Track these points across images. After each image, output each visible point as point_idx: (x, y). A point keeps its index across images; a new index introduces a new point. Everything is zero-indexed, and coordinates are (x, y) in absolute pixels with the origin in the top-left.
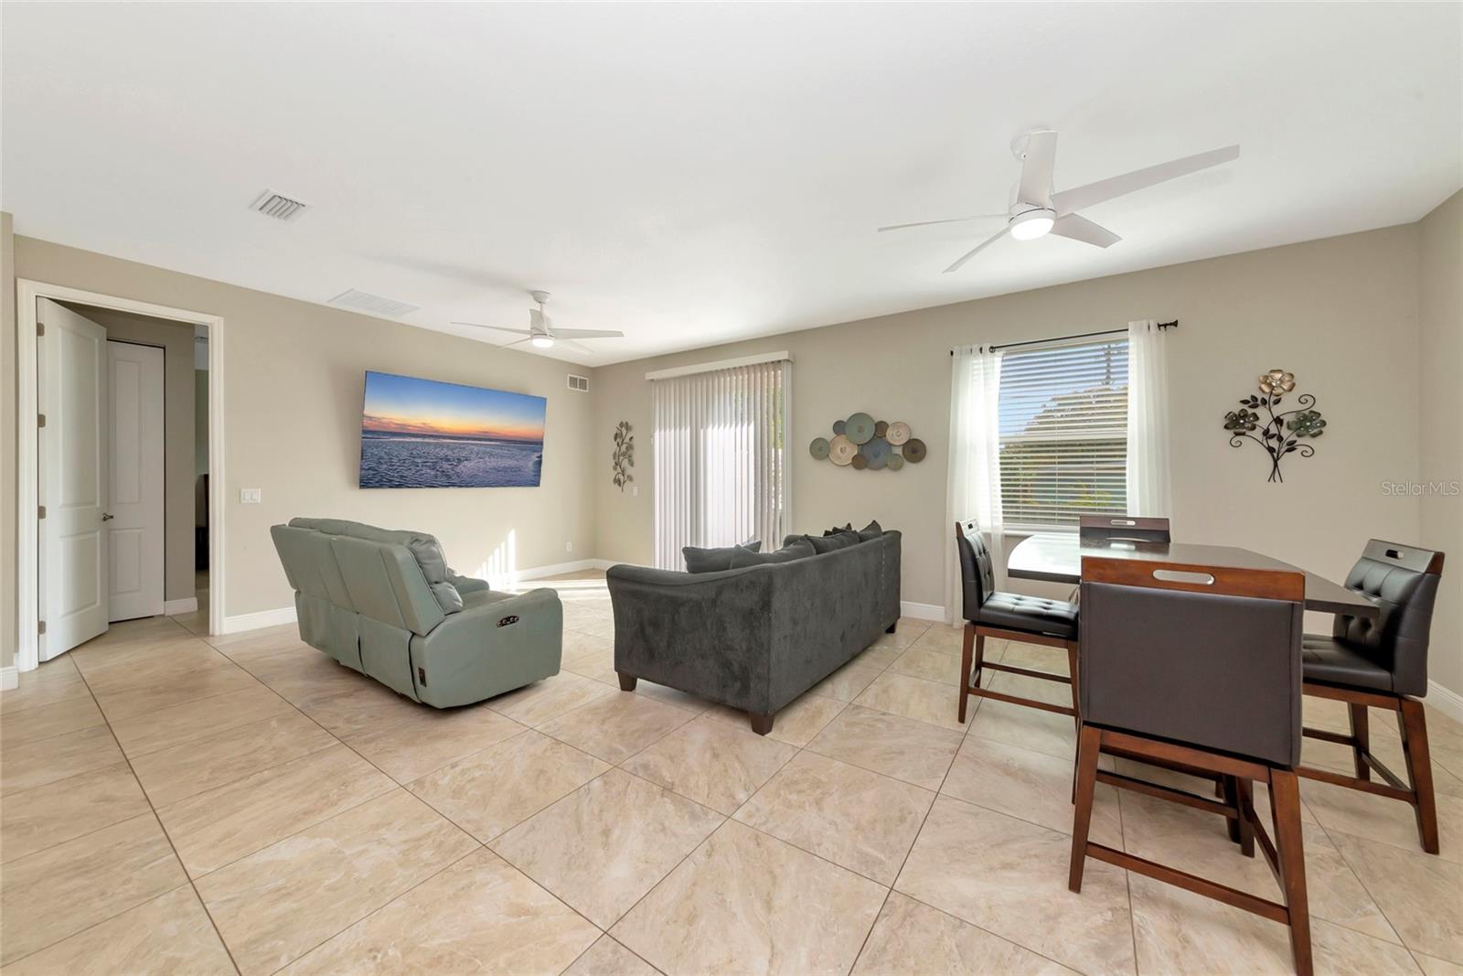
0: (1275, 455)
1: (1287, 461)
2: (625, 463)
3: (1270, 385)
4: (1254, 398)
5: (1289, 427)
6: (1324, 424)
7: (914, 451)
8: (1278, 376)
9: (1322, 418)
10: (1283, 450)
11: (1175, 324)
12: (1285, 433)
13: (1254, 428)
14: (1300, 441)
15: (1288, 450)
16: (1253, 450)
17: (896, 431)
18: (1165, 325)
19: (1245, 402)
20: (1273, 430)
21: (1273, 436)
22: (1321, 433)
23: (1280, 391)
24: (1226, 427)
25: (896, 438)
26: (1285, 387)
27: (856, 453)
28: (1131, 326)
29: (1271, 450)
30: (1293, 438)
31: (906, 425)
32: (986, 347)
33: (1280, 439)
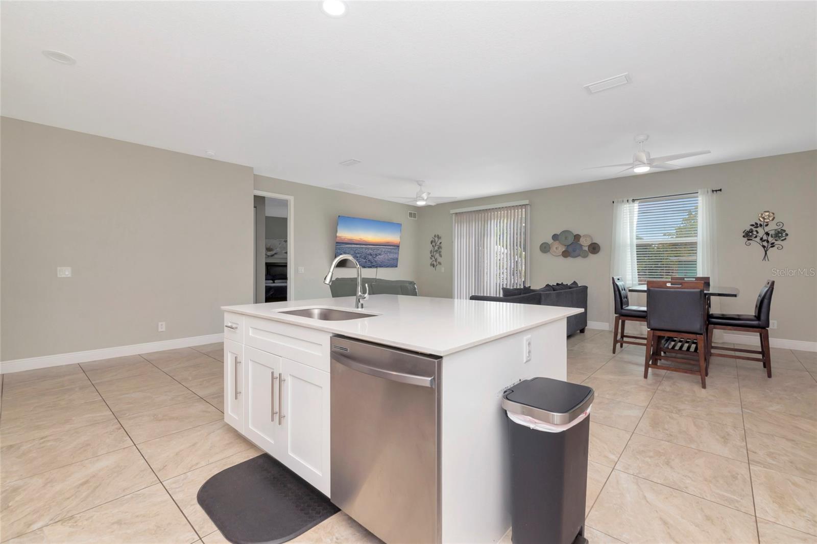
0: (766, 249)
1: (771, 251)
2: (437, 256)
3: (764, 218)
4: (757, 224)
5: (772, 237)
6: (787, 235)
7: (594, 249)
8: (767, 214)
9: (786, 232)
10: (769, 246)
11: (720, 190)
12: (770, 239)
13: (756, 237)
14: (776, 243)
15: (772, 247)
16: (756, 247)
17: (584, 240)
18: (716, 191)
19: (752, 225)
20: (765, 238)
21: (764, 241)
22: (785, 239)
23: (768, 221)
24: (744, 237)
25: (585, 243)
26: (771, 219)
27: (564, 250)
28: (699, 191)
29: (764, 247)
30: (774, 241)
31: (590, 236)
32: (630, 200)
33: (768, 242)
